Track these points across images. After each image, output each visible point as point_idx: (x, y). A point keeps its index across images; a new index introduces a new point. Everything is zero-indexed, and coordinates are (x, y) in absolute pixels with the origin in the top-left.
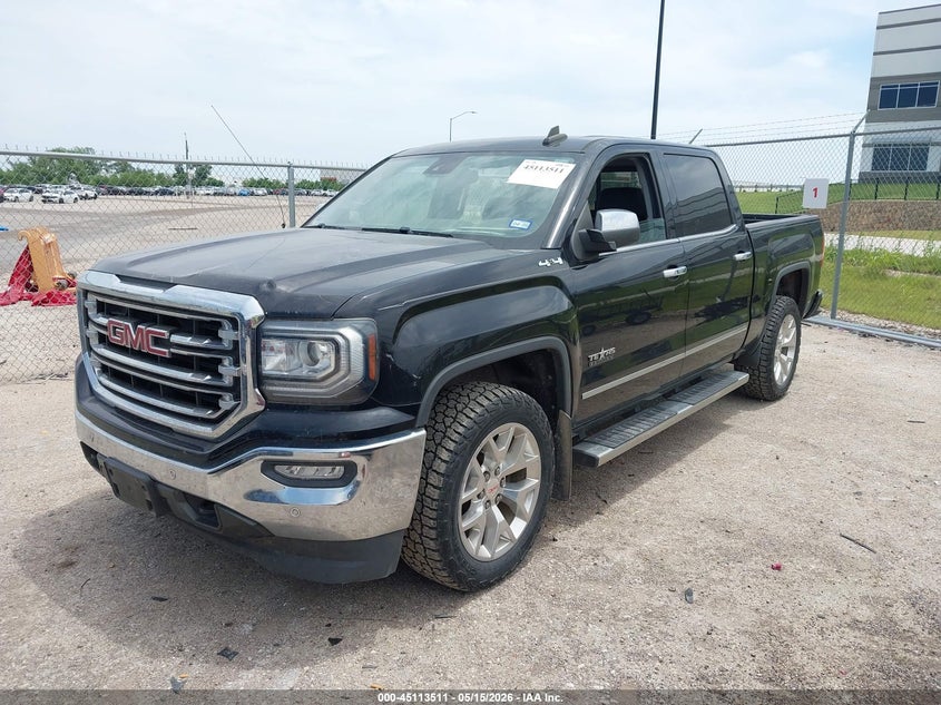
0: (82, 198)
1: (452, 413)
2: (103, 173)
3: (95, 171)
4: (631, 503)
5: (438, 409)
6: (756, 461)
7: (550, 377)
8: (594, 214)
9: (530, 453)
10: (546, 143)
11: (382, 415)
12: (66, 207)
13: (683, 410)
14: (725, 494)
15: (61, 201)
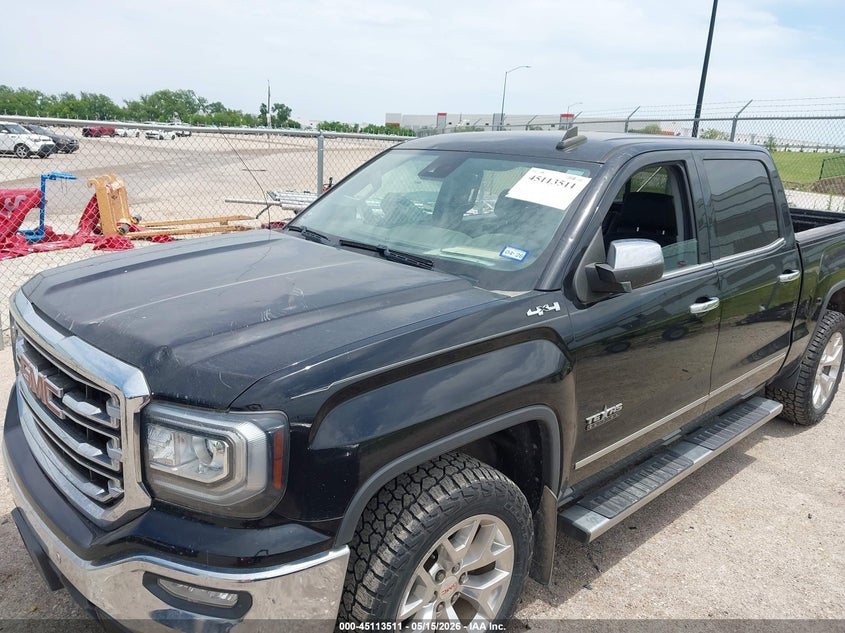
0: (179, 135)
1: (396, 507)
2: (201, 112)
3: (194, 111)
4: (627, 574)
5: (382, 498)
6: (783, 519)
7: (535, 446)
8: (607, 245)
9: (501, 543)
10: (560, 147)
11: (291, 533)
12: (163, 144)
13: (699, 456)
14: (742, 571)
15: (161, 138)
